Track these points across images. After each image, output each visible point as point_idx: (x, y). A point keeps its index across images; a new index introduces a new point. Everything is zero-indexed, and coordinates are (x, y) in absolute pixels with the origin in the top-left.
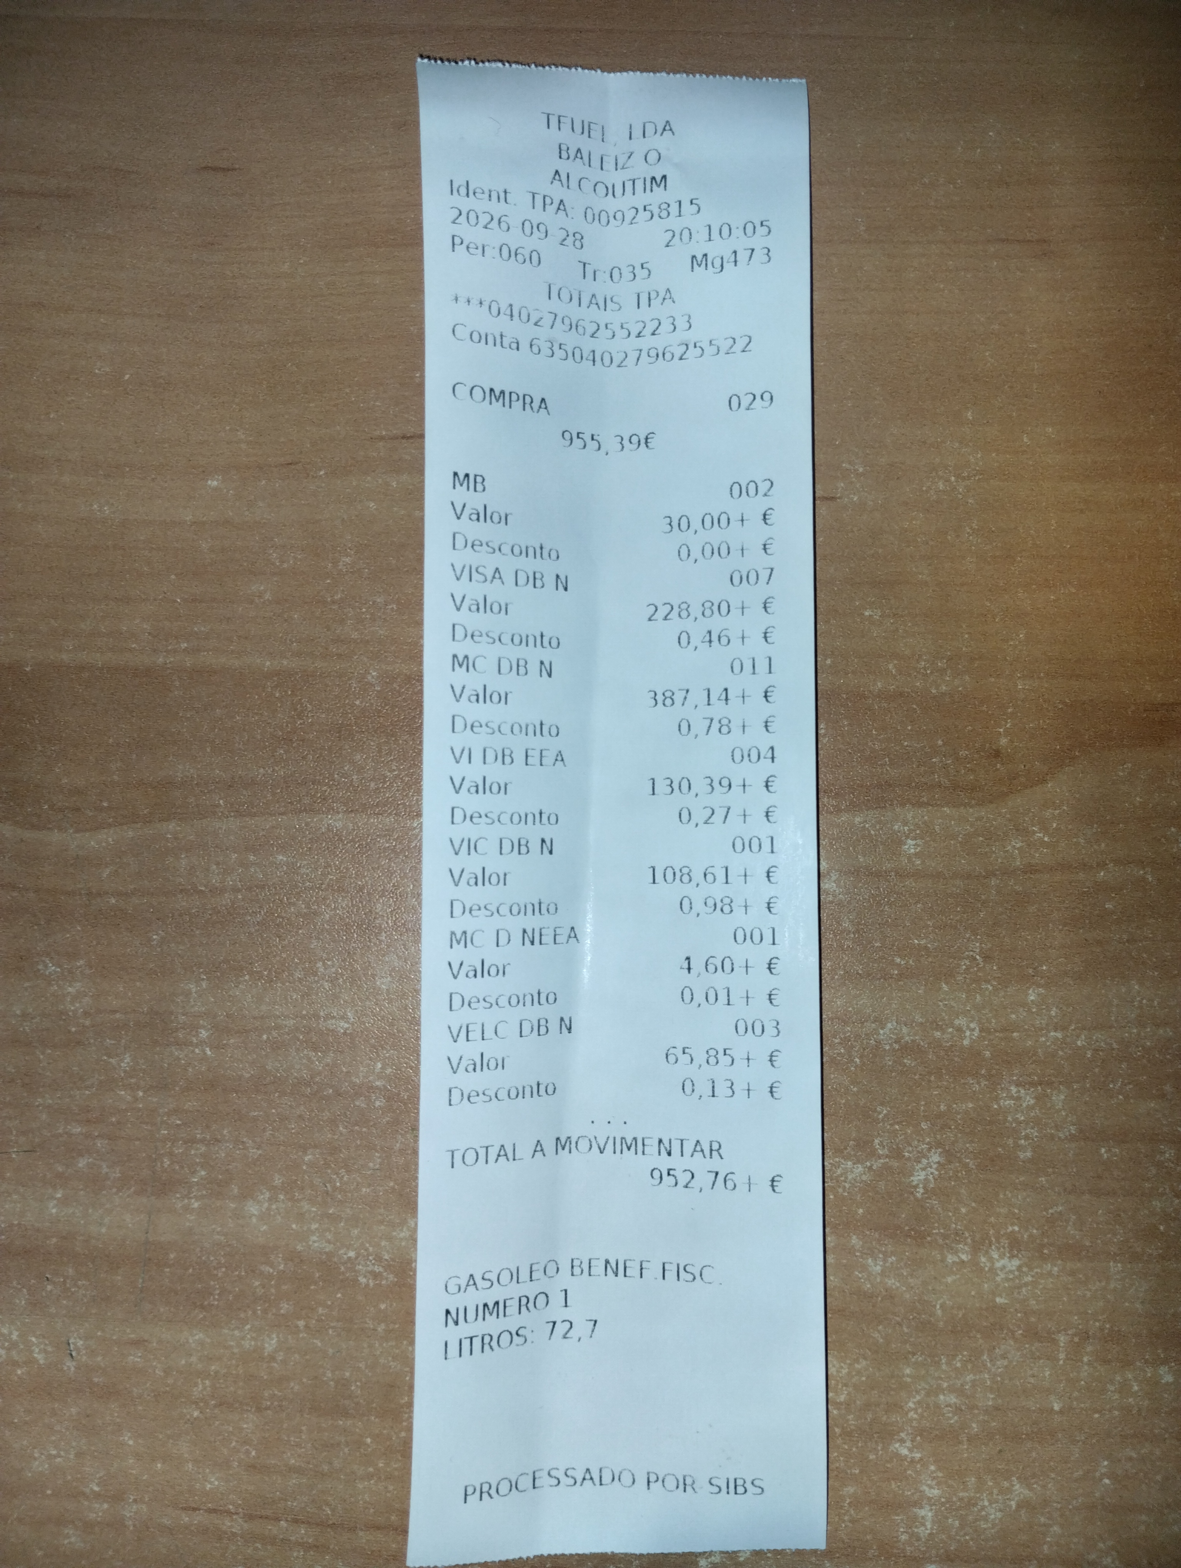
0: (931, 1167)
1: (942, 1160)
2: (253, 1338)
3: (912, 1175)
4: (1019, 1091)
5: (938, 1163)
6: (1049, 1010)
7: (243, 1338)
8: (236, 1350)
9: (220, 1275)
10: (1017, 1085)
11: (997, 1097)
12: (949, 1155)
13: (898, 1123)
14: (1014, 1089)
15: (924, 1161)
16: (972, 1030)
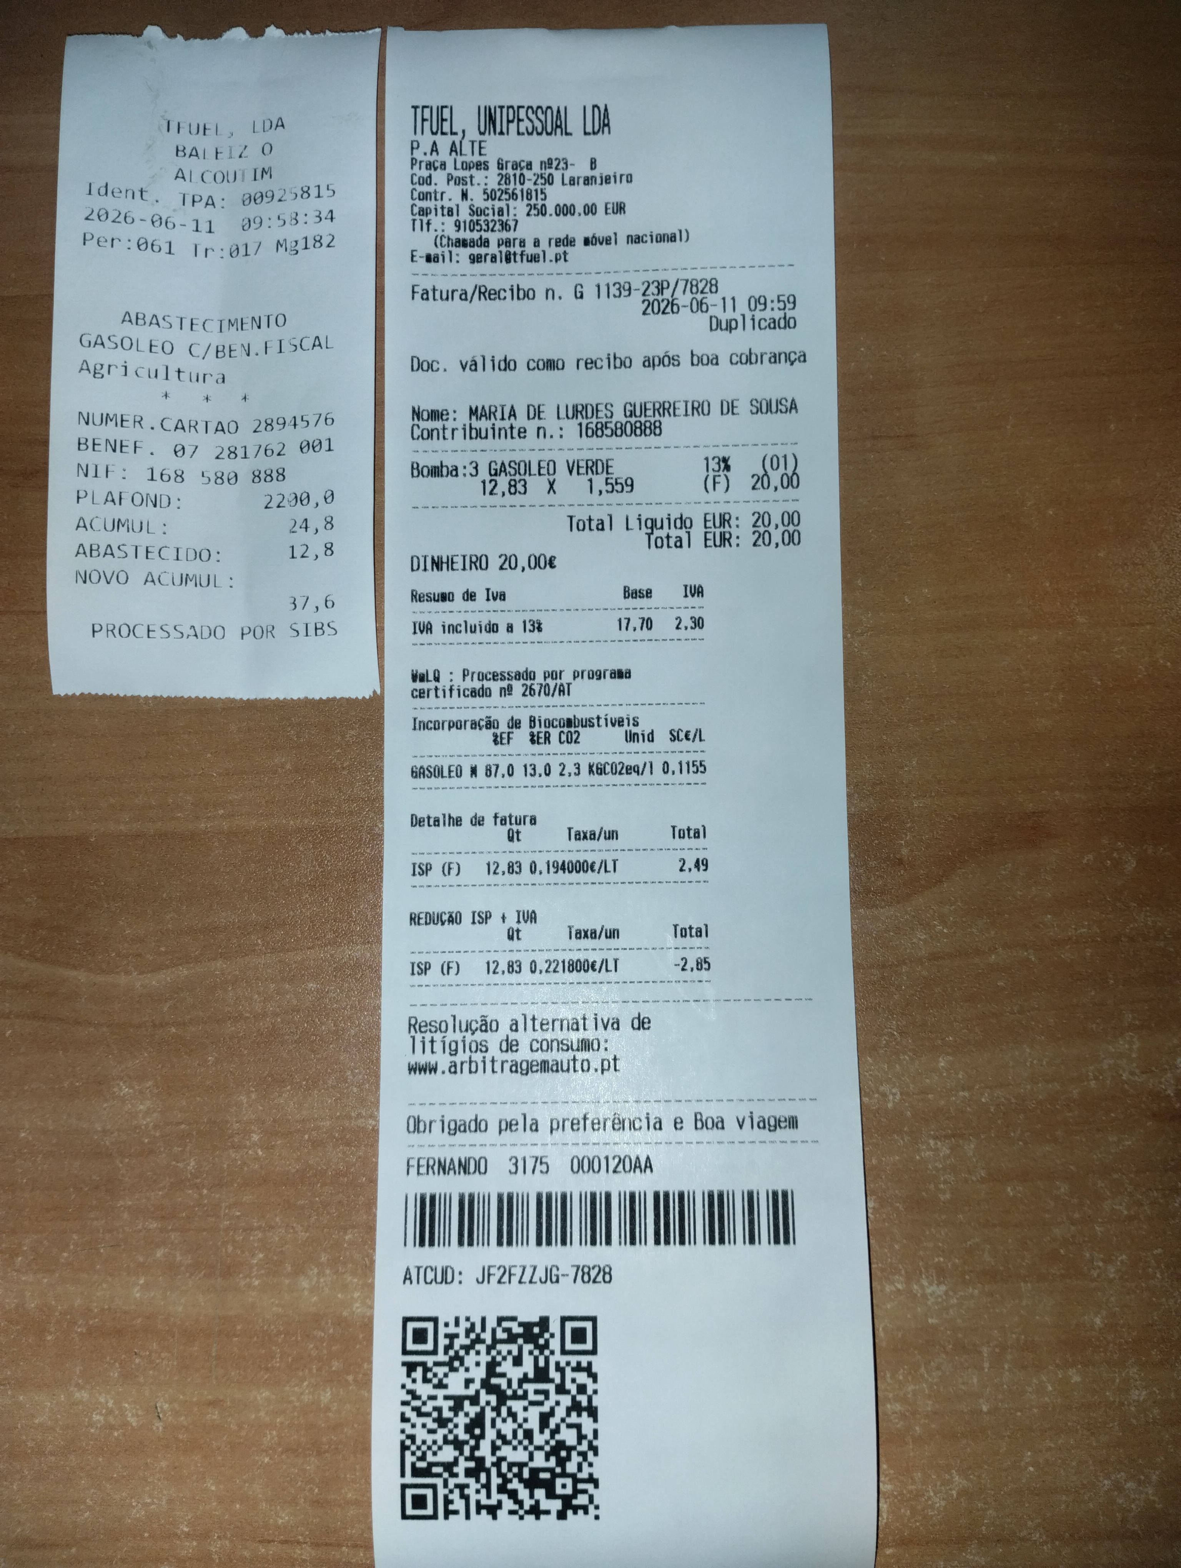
1: (877, 1205)
2: (310, 1393)
4: (936, 1143)
6: (957, 1073)
7: (302, 1394)
8: (297, 1404)
9: (280, 1340)
10: (934, 1139)
11: (918, 1149)
14: (932, 1142)
16: (894, 1094)
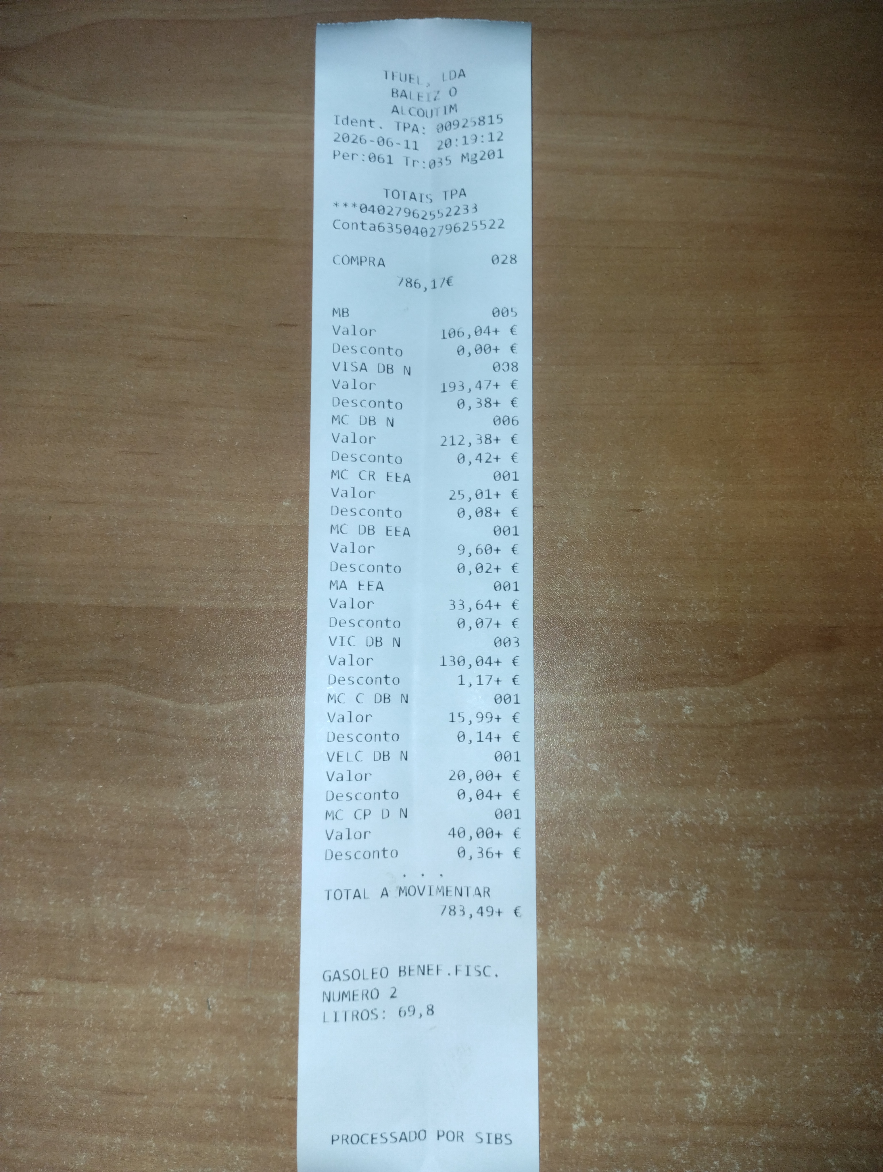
0: (702, 895)
1: (709, 891)
3: (691, 899)
4: (752, 851)
5: (707, 893)
6: (768, 803)
10: (751, 848)
11: (739, 854)
12: (713, 889)
13: (683, 870)
14: (749, 850)
15: (698, 892)
16: (724, 815)
